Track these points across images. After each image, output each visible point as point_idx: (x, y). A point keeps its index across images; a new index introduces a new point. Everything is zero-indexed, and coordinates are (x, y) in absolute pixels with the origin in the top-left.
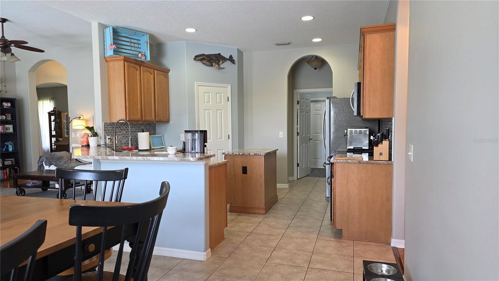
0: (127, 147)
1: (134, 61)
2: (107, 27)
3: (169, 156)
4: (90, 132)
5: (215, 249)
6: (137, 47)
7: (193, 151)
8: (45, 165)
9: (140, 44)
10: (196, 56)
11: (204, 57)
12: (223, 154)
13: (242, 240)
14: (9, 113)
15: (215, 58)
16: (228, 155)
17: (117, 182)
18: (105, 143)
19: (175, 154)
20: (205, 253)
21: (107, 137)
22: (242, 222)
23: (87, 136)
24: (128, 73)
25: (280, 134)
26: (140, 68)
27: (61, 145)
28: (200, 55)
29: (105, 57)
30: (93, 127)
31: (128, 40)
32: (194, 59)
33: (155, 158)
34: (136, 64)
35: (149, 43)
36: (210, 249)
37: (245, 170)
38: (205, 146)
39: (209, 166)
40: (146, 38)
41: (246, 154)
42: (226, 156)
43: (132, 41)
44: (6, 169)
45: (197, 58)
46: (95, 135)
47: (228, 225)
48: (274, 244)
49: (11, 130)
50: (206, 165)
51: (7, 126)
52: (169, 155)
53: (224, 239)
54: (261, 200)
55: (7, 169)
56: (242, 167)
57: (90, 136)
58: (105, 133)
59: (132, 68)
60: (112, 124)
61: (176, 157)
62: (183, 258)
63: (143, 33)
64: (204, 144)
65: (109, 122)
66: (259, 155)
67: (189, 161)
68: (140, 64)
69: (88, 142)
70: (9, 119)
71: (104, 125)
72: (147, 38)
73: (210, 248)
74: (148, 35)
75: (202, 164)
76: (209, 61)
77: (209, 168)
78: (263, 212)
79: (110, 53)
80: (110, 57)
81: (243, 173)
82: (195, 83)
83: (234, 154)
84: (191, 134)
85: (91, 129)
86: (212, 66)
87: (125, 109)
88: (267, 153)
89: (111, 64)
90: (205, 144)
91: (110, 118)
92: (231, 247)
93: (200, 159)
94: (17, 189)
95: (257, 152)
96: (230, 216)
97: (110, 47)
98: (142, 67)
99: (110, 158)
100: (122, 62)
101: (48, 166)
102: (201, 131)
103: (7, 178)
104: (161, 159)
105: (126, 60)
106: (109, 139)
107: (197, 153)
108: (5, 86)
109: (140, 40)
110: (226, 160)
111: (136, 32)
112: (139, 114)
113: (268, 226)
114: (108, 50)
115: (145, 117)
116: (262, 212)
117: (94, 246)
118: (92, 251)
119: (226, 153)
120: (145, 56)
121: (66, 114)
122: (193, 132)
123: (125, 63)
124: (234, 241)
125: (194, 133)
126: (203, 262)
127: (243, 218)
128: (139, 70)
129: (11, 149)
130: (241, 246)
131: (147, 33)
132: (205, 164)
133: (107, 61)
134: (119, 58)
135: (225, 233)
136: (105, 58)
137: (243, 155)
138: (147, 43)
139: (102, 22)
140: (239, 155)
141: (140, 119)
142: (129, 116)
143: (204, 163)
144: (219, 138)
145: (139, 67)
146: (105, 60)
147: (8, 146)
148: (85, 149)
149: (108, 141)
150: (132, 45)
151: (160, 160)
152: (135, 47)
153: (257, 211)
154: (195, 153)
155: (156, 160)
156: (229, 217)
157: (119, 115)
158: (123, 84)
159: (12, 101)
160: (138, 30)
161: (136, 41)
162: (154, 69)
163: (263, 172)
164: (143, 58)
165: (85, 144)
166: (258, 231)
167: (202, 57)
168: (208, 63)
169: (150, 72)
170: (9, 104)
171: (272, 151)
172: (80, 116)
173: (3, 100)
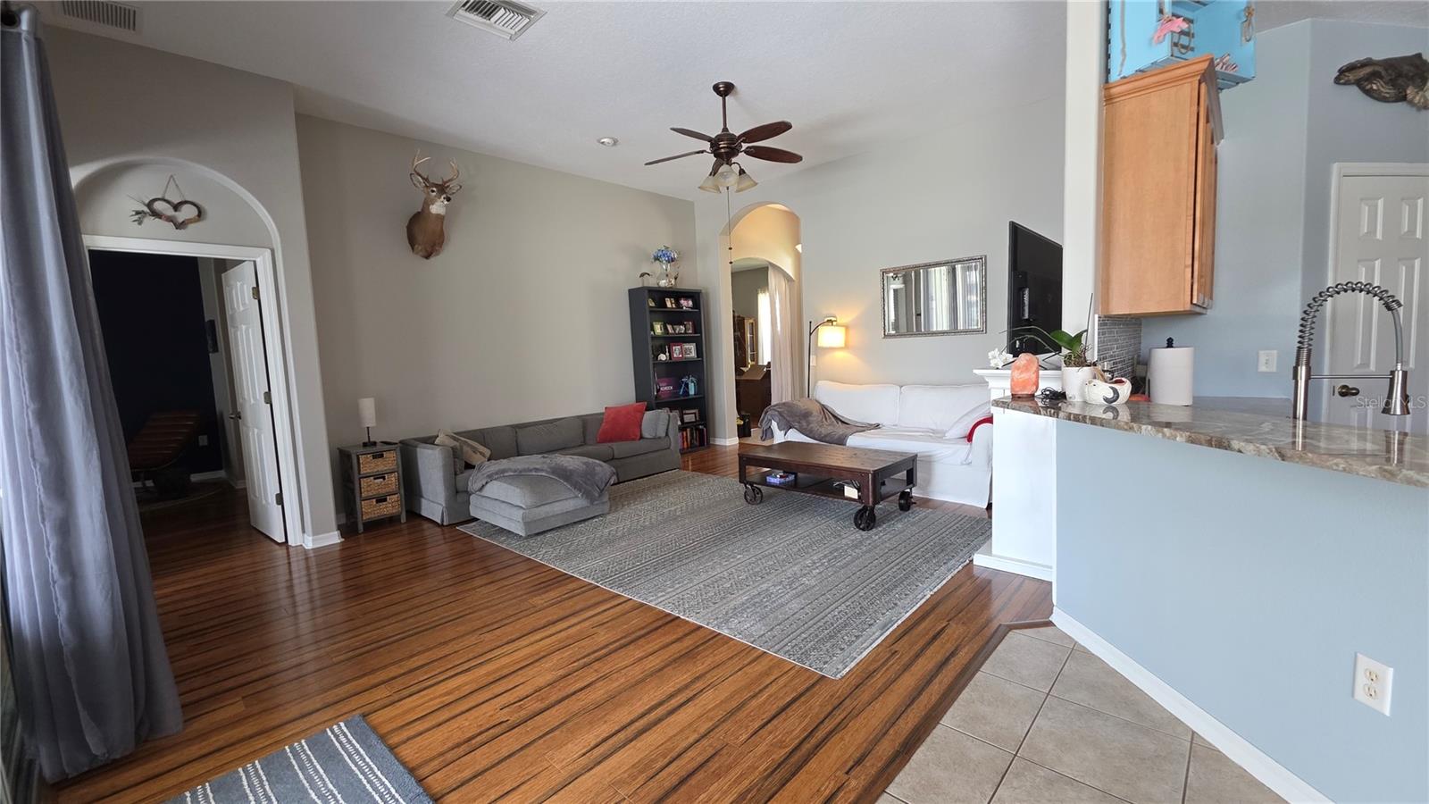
8: (779, 428)
10: (1342, 72)
11: (1377, 68)
14: (688, 321)
15: (1412, 69)
28: (1351, 68)
29: (1107, 82)
32: (1337, 81)
44: (686, 430)
45: (1345, 75)
49: (693, 354)
51: (686, 346)
55: (688, 430)
58: (1098, 351)
65: (1101, 315)
70: (690, 332)
71: (1098, 325)
76: (1392, 82)
80: (1133, 78)
82: (1335, 167)
86: (1402, 98)
87: (1189, 262)
89: (1129, 105)
91: (1107, 300)
94: (746, 488)
97: (1160, 31)
100: (1193, 84)
101: (783, 432)
103: (688, 448)
105: (1208, 73)
129: (692, 392)
133: (1109, 100)
134: (1181, 71)
136: (1107, 87)
146: (1104, 95)
147: (687, 385)
157: (1158, 286)
159: (694, 296)
167: (1368, 70)
168: (1387, 91)
170: (690, 303)
172: (829, 319)
173: (678, 295)
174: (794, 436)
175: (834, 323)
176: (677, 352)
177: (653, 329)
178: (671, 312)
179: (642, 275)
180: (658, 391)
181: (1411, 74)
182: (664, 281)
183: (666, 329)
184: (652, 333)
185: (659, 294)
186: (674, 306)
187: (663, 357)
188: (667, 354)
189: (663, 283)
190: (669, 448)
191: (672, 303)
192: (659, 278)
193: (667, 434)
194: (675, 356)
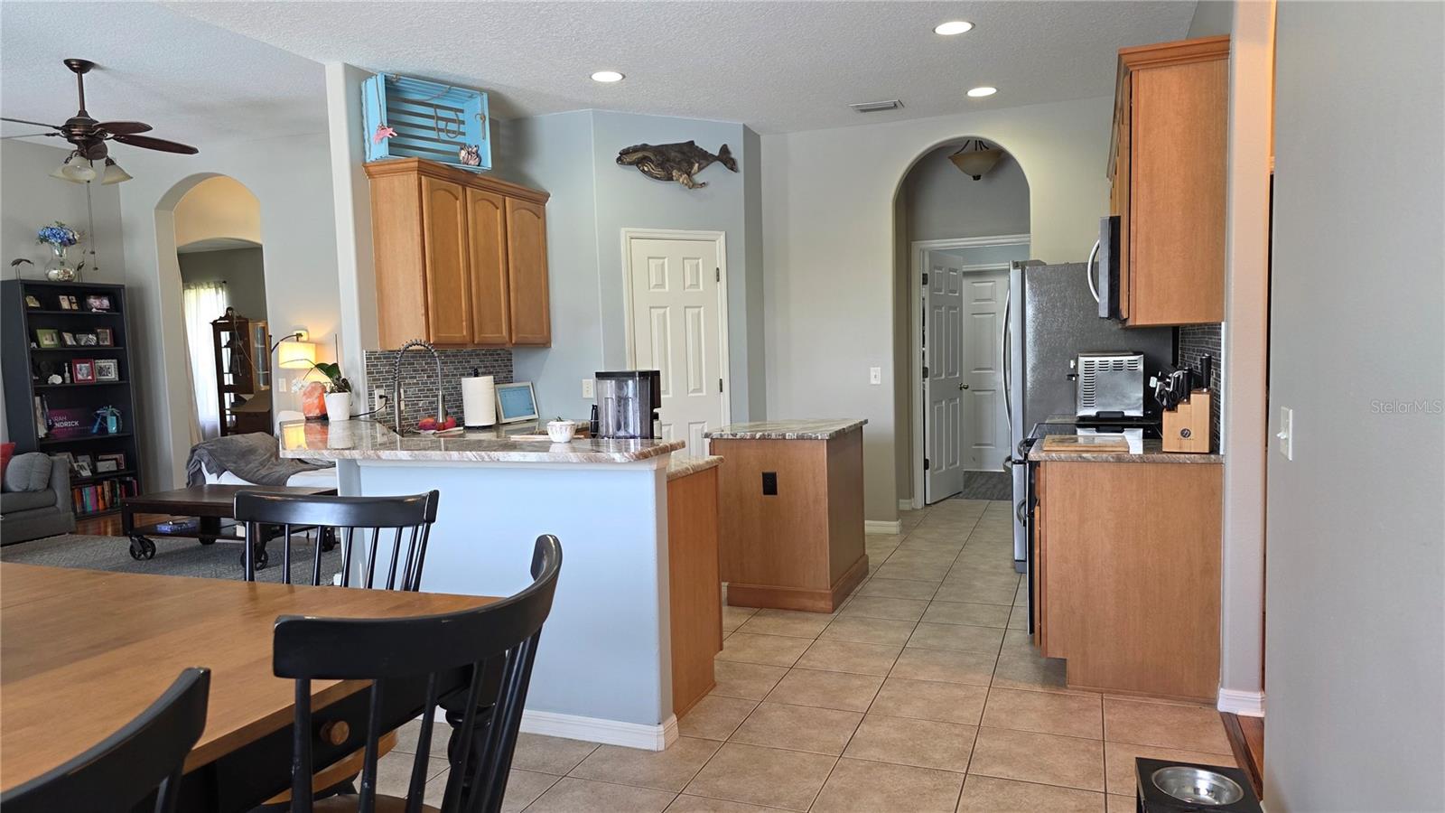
0: (431, 420)
1: (446, 172)
2: (371, 75)
3: (553, 448)
4: (328, 380)
5: (690, 716)
6: (454, 132)
7: (622, 433)
8: (208, 471)
9: (463, 122)
10: (625, 153)
11: (647, 154)
12: (707, 436)
13: (766, 689)
14: (102, 328)
15: (679, 155)
16: (721, 439)
17: (407, 532)
18: (371, 409)
19: (570, 442)
20: (661, 728)
21: (377, 393)
22: (764, 635)
23: (320, 391)
24: (431, 208)
25: (873, 374)
26: (464, 190)
27: (248, 414)
28: (636, 150)
29: (365, 162)
30: (335, 366)
31: (430, 111)
32: (619, 160)
33: (515, 456)
34: (453, 180)
35: (490, 119)
36: (674, 718)
37: (770, 483)
38: (656, 416)
39: (668, 477)
40: (480, 105)
41: (773, 437)
42: (716, 443)
43: (441, 113)
44: (102, 484)
45: (627, 157)
46: (343, 386)
47: (725, 643)
48: (861, 702)
49: (113, 376)
50: (658, 472)
51: (102, 363)
52: (553, 445)
53: (715, 685)
54: (818, 572)
55: (105, 483)
56: (763, 474)
57: (328, 390)
58: (368, 380)
59: (443, 192)
60: (389, 355)
61: (574, 450)
62: (598, 743)
63: (472, 90)
64: (652, 411)
65: (379, 349)
66: (811, 439)
67: (612, 461)
68: (465, 179)
69: (323, 408)
70: (107, 343)
71: (367, 359)
72: (482, 105)
73: (674, 712)
74: (485, 96)
75: (647, 473)
76: (661, 165)
77: (668, 482)
78: (825, 604)
79: (378, 150)
80: (379, 162)
81: (766, 492)
82: (623, 230)
83: (738, 437)
84: (614, 382)
85: (331, 370)
86: (670, 178)
87: (423, 311)
88: (836, 432)
89: (383, 182)
90: (655, 410)
91: (383, 337)
92: (736, 709)
93: (643, 456)
94: (132, 540)
95: (805, 429)
96: (731, 619)
97: (378, 135)
98: (468, 189)
99: (385, 454)
100: (414, 176)
101: (215, 475)
102: (643, 375)
103: (106, 509)
104: (532, 457)
105: (425, 169)
106: (381, 397)
107: (631, 438)
108: (93, 253)
109: (462, 111)
110: (715, 457)
111: (450, 87)
112: (464, 323)
113: (843, 646)
114: (372, 141)
115: (481, 331)
116: (822, 604)
117: (346, 727)
118: (342, 741)
119: (716, 435)
120: (478, 155)
121: (261, 324)
122: (621, 377)
123: (423, 177)
124: (742, 692)
125: (623, 381)
126: (655, 755)
127: (769, 622)
128: (461, 197)
129: (113, 429)
130: (764, 706)
131: (481, 91)
132: (656, 471)
133: (370, 175)
134: (405, 165)
135: (716, 668)
136: (365, 165)
137: (765, 438)
138: (483, 118)
139: (355, 63)
140: (753, 438)
141: (468, 339)
142: (437, 330)
143: (654, 467)
144: (692, 388)
145: (460, 188)
146: (365, 171)
147: (104, 419)
148: (316, 426)
149: (378, 405)
150: (442, 124)
151: (528, 460)
152: (448, 131)
153: (808, 603)
154: (626, 438)
155: (517, 460)
156: (726, 621)
157: (410, 329)
158: (417, 239)
159: (112, 293)
160: (458, 81)
161: (451, 115)
162: (505, 194)
163: (824, 489)
164: (472, 162)
165: (316, 413)
166: (812, 663)
167: (640, 155)
168: (657, 172)
169: (493, 203)
170: (106, 303)
171: (850, 427)
172: (299, 332)
173: (81, 292)
174: (228, 479)
175: (304, 338)
176: (84, 371)
177: (34, 338)
178: (69, 315)
179: (17, 262)
180: (50, 428)
181: (677, 160)
182: (56, 272)
183: (61, 339)
184: (34, 345)
185: (47, 291)
186: (75, 307)
187: (57, 379)
188: (67, 375)
189: (54, 274)
190: (54, 505)
191: (71, 303)
192: (50, 265)
193: (49, 486)
194: (80, 377)
